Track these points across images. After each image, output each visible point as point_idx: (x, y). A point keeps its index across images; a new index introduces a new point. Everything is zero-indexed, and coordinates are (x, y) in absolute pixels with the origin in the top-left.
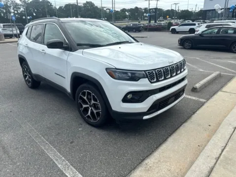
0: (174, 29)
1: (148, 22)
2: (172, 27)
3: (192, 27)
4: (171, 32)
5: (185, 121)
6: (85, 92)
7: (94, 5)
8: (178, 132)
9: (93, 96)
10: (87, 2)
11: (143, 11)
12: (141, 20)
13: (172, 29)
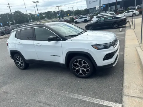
0: (76, 21)
1: (59, 19)
2: (75, 20)
3: (85, 19)
4: (75, 23)
5: (123, 64)
6: (77, 61)
7: (21, 13)
8: (124, 69)
9: (83, 62)
10: (16, 11)
11: (53, 13)
12: (54, 18)
13: (75, 21)
